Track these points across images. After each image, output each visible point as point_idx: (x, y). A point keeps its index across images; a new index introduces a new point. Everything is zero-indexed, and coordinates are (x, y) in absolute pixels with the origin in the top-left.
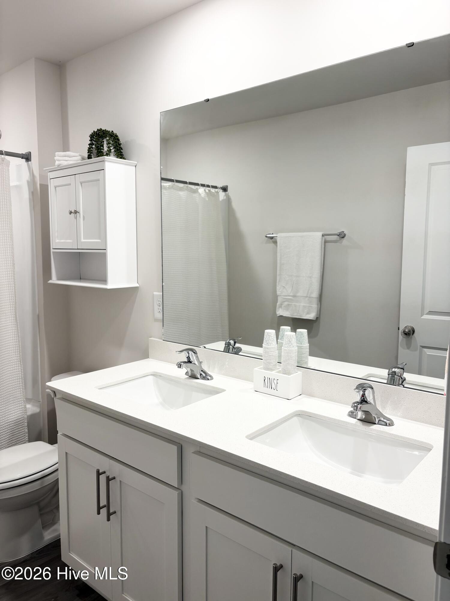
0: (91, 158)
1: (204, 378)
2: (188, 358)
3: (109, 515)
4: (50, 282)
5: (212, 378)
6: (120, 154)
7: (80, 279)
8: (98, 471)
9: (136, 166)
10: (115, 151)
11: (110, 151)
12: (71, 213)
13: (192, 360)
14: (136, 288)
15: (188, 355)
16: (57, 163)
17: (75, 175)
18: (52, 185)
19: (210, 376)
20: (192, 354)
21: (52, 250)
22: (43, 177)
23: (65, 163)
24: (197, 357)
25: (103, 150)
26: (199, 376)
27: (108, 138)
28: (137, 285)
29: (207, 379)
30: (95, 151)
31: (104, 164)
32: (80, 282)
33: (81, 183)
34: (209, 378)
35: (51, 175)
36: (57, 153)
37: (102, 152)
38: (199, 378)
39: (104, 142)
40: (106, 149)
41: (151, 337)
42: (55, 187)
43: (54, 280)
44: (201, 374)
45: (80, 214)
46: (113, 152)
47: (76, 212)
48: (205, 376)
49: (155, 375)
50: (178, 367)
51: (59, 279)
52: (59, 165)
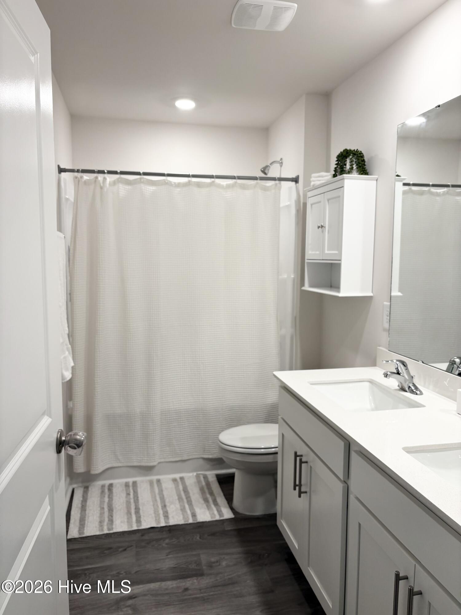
0: (337, 176)
1: (412, 392)
2: (397, 369)
3: (300, 493)
4: (303, 288)
5: (421, 393)
6: (363, 169)
7: (331, 286)
8: (296, 453)
9: (377, 180)
10: (357, 168)
11: (352, 168)
12: (319, 227)
13: (400, 371)
14: (370, 298)
15: (397, 366)
16: (312, 183)
17: (324, 193)
18: (309, 202)
19: (420, 391)
20: (400, 365)
21: (306, 261)
22: (305, 196)
23: (318, 183)
24: (407, 369)
25: (346, 168)
26: (407, 389)
27: (351, 157)
28: (371, 294)
29: (415, 394)
30: (339, 170)
31: (344, 181)
32: (331, 290)
33: (328, 200)
34: (418, 392)
35: (310, 194)
36: (313, 175)
37: (345, 171)
38: (408, 391)
39: (346, 161)
40: (348, 167)
41: (379, 346)
42: (312, 205)
43: (307, 288)
44: (409, 387)
45: (325, 228)
46: (355, 169)
47: (322, 227)
48: (414, 390)
49: (371, 382)
50: (385, 377)
51: (311, 286)
52: (313, 185)
